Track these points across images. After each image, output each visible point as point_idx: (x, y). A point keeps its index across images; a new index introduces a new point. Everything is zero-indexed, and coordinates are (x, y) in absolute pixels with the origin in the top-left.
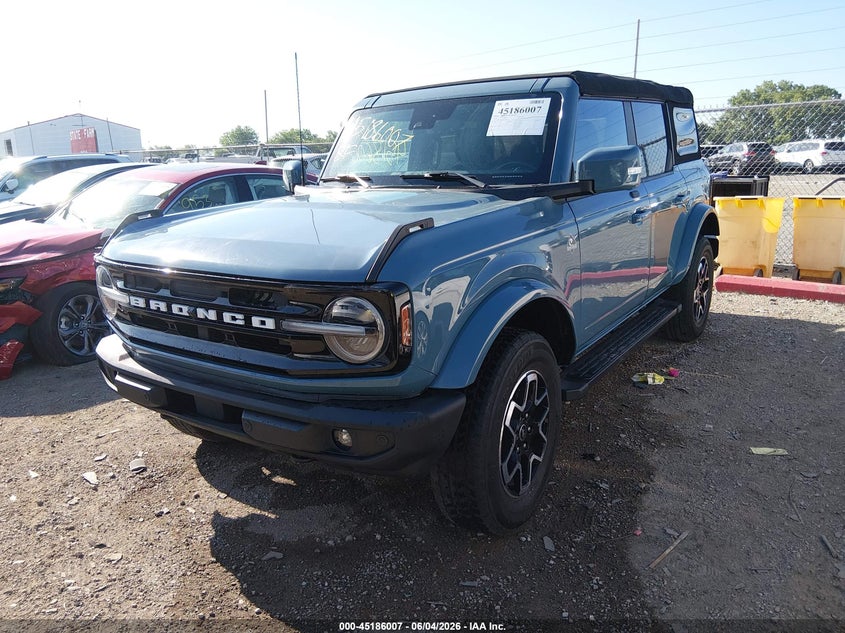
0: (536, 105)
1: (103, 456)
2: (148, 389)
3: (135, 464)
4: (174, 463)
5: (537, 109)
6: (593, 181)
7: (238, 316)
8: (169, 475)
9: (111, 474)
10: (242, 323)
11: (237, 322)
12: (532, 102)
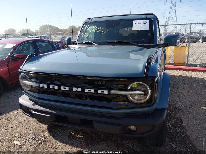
0: (146, 22)
1: (17, 135)
2: (49, 116)
3: (31, 136)
4: (44, 134)
5: (146, 23)
6: (168, 43)
7: (91, 90)
8: (45, 138)
9: (25, 141)
10: (93, 92)
11: (91, 92)
12: (144, 21)
